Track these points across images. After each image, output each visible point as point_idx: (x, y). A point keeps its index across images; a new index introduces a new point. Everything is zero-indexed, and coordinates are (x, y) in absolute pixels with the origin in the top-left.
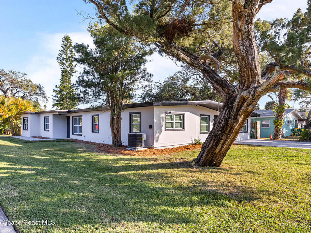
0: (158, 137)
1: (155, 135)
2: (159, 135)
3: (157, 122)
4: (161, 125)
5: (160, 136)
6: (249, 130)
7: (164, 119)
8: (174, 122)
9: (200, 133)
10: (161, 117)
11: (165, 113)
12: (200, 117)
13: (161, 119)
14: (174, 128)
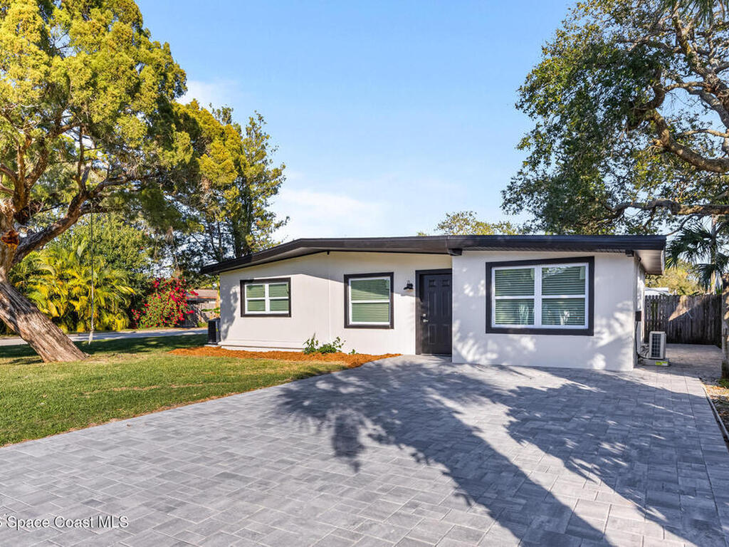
1: (222, 327)
3: (223, 303)
4: (232, 308)
6: (609, 327)
7: (239, 296)
8: (267, 298)
9: (347, 326)
10: (231, 293)
11: (243, 283)
12: (346, 282)
13: (232, 297)
14: (268, 311)
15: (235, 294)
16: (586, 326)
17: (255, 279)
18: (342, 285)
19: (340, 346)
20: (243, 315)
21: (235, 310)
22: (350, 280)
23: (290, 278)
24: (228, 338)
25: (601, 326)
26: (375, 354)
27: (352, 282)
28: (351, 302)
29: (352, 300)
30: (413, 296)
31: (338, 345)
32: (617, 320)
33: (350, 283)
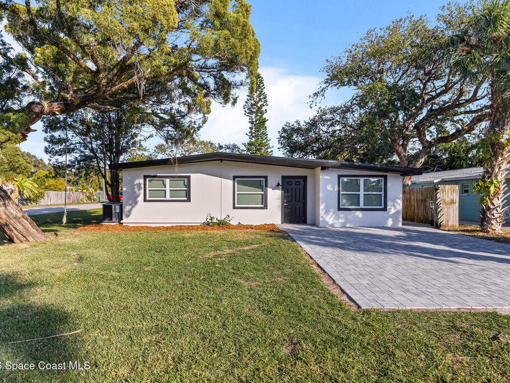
0: (130, 211)
1: (125, 208)
2: (131, 209)
3: (128, 191)
4: (136, 195)
5: (134, 210)
6: (394, 206)
7: (142, 186)
8: (168, 189)
9: (234, 208)
10: (135, 183)
11: (145, 177)
12: (234, 180)
13: (136, 187)
14: (168, 198)
15: (139, 184)
16: (383, 207)
17: (158, 175)
18: (232, 181)
19: (229, 221)
20: (145, 200)
21: (138, 196)
22: (236, 179)
23: (190, 176)
24: (131, 216)
25: (391, 205)
26: (256, 225)
27: (237, 180)
28: (236, 193)
29: (237, 191)
30: (280, 190)
31: (228, 219)
32: (397, 202)
33: (236, 181)
